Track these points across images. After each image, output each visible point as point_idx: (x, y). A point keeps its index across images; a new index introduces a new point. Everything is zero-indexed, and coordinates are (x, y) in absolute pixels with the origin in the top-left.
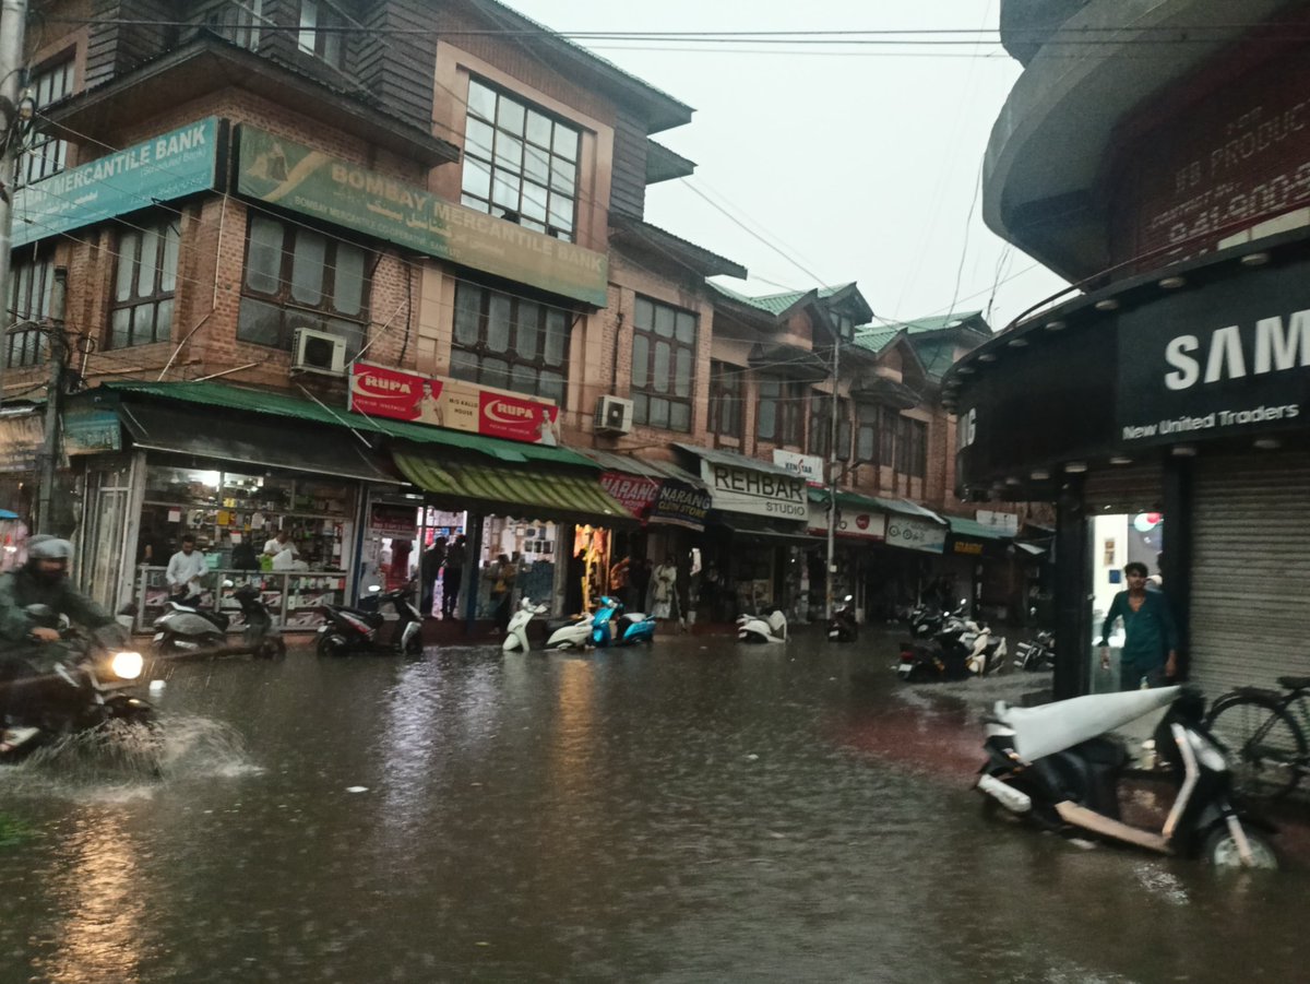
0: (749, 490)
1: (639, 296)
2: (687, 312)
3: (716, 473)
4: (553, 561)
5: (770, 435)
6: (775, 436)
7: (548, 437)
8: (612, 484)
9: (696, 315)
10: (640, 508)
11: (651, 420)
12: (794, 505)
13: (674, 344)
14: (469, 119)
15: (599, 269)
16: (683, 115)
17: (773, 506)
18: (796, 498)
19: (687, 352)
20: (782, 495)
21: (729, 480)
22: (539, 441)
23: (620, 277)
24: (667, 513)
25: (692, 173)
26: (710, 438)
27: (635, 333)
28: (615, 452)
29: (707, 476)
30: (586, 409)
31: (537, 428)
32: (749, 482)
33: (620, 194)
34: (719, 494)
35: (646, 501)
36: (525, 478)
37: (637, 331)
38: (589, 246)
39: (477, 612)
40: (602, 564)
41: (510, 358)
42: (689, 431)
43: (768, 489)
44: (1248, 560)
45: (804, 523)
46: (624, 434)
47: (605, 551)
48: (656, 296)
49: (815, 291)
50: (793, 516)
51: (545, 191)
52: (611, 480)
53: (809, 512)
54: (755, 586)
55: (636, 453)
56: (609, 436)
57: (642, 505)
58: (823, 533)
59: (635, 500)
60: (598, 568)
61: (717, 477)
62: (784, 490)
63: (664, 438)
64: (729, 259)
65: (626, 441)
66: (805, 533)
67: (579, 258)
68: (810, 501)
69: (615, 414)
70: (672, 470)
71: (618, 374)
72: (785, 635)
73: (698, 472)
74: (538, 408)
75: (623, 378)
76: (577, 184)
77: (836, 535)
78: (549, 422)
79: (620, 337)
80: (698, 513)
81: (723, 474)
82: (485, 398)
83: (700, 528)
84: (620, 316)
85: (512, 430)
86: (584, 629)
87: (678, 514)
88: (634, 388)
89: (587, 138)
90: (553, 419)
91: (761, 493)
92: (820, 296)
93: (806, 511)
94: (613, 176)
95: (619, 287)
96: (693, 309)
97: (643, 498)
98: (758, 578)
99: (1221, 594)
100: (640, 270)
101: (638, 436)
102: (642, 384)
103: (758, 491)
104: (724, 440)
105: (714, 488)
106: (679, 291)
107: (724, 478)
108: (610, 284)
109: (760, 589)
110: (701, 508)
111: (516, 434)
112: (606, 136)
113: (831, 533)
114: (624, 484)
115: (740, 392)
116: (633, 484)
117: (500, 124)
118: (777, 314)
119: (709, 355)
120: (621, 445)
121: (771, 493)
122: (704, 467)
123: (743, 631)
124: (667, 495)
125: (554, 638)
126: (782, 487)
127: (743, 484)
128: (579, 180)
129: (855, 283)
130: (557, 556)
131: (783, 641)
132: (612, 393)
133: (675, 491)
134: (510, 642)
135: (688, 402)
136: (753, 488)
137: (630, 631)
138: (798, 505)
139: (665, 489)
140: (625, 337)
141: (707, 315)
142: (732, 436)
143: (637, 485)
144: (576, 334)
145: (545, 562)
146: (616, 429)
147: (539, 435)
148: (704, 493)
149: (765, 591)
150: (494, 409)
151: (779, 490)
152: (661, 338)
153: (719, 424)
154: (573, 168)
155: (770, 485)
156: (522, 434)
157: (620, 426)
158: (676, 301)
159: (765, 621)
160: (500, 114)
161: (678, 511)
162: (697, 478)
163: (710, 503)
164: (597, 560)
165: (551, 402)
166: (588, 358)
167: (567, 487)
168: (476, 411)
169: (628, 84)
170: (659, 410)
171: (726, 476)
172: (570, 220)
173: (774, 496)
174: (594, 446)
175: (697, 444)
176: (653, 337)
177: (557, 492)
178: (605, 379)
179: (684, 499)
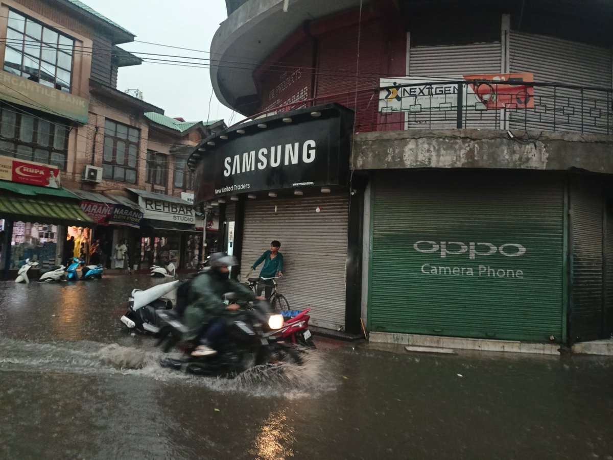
0: (164, 210)
1: (107, 119)
2: (134, 128)
3: (146, 202)
4: (56, 242)
5: (181, 185)
6: (183, 186)
7: (53, 183)
8: (87, 207)
9: (139, 130)
10: (104, 218)
11: (114, 177)
12: (188, 217)
13: (128, 143)
14: (9, 30)
15: (84, 106)
16: (130, 38)
17: (177, 218)
18: (189, 214)
19: (135, 146)
20: (181, 212)
21: (153, 206)
22: (48, 186)
23: (96, 110)
24: (118, 220)
25: (141, 64)
26: (149, 186)
27: (105, 137)
28: (95, 192)
29: (142, 203)
30: (77, 171)
31: (47, 179)
32: (164, 207)
33: (96, 71)
34: (146, 212)
35: (107, 214)
36: (35, 203)
37: (105, 136)
38: (79, 95)
39: (11, 266)
40: (87, 243)
41: (34, 146)
42: (136, 183)
43: (174, 210)
44: (256, 238)
45: (194, 225)
46: (98, 183)
47: (89, 237)
48: (117, 120)
49: (201, 122)
50: (188, 222)
51: (54, 67)
52: (86, 205)
53: (196, 220)
54: (171, 253)
55: (106, 192)
56: (90, 184)
57: (105, 216)
58: (201, 229)
59: (101, 214)
60: (85, 245)
61: (147, 204)
62: (183, 211)
63: (121, 185)
64: (154, 105)
65: (100, 187)
66: (194, 229)
67: (72, 100)
68: (196, 215)
69: (92, 174)
70: (123, 201)
71: (95, 155)
72: (174, 274)
73: (137, 201)
74: (47, 170)
75: (98, 157)
76: (72, 65)
77: (207, 230)
78: (54, 177)
79: (96, 138)
80: (136, 220)
81: (150, 203)
82: (16, 165)
83: (138, 227)
84: (97, 128)
85: (31, 180)
86: (59, 272)
87: (125, 221)
88: (105, 162)
89: (77, 44)
90: (56, 175)
91: (171, 212)
92: (204, 125)
93: (194, 219)
94: (92, 63)
95: (96, 114)
96: (137, 127)
97: (105, 213)
98: (172, 249)
99: (248, 250)
100: (107, 108)
101: (107, 184)
102: (110, 160)
103: (169, 211)
104: (157, 187)
105: (145, 209)
106: (130, 118)
107: (150, 205)
108: (90, 112)
109: (174, 254)
110: (137, 218)
111: (34, 182)
112: (88, 43)
113: (204, 229)
114: (94, 206)
115: (166, 166)
116: (99, 206)
117: (27, 33)
118: (182, 131)
119: (146, 148)
120: (97, 188)
121: (176, 212)
122: (140, 199)
123: (153, 272)
124: (118, 212)
125: (43, 277)
126: (182, 209)
127: (161, 207)
128: (73, 64)
129: (223, 120)
130: (58, 239)
131: (173, 276)
132: (92, 164)
133: (122, 210)
134: (19, 279)
135: (136, 170)
136: (166, 209)
137: (88, 273)
138: (190, 217)
139: (116, 209)
140: (99, 138)
141: (145, 130)
142: (161, 186)
143: (101, 207)
144: (71, 136)
145: (51, 242)
146: (93, 181)
147: (48, 183)
148: (138, 211)
149: (176, 255)
150: (21, 170)
151: (180, 210)
152: (120, 140)
153: (155, 180)
154: (70, 57)
155: (176, 208)
156: (37, 182)
157: (95, 179)
158: (128, 123)
159: (165, 268)
160: (27, 29)
161: (126, 219)
162: (136, 204)
163: (143, 216)
164: (84, 241)
165: (56, 167)
166: (78, 148)
167: (59, 208)
168: (11, 171)
169: (99, 21)
170: (119, 173)
171: (152, 204)
172: (69, 83)
173: (177, 213)
174: (82, 189)
175: (140, 189)
176: (116, 139)
177: (52, 210)
178: (89, 157)
179: (128, 214)
